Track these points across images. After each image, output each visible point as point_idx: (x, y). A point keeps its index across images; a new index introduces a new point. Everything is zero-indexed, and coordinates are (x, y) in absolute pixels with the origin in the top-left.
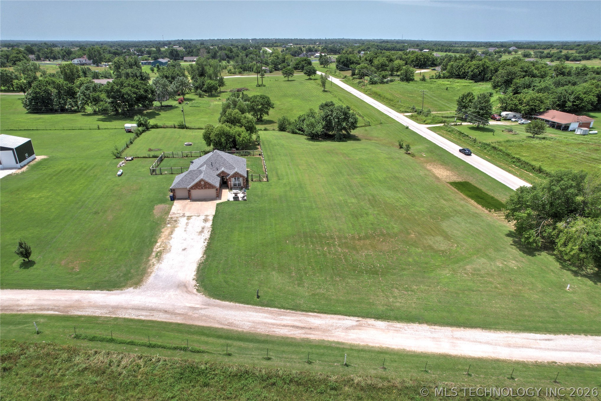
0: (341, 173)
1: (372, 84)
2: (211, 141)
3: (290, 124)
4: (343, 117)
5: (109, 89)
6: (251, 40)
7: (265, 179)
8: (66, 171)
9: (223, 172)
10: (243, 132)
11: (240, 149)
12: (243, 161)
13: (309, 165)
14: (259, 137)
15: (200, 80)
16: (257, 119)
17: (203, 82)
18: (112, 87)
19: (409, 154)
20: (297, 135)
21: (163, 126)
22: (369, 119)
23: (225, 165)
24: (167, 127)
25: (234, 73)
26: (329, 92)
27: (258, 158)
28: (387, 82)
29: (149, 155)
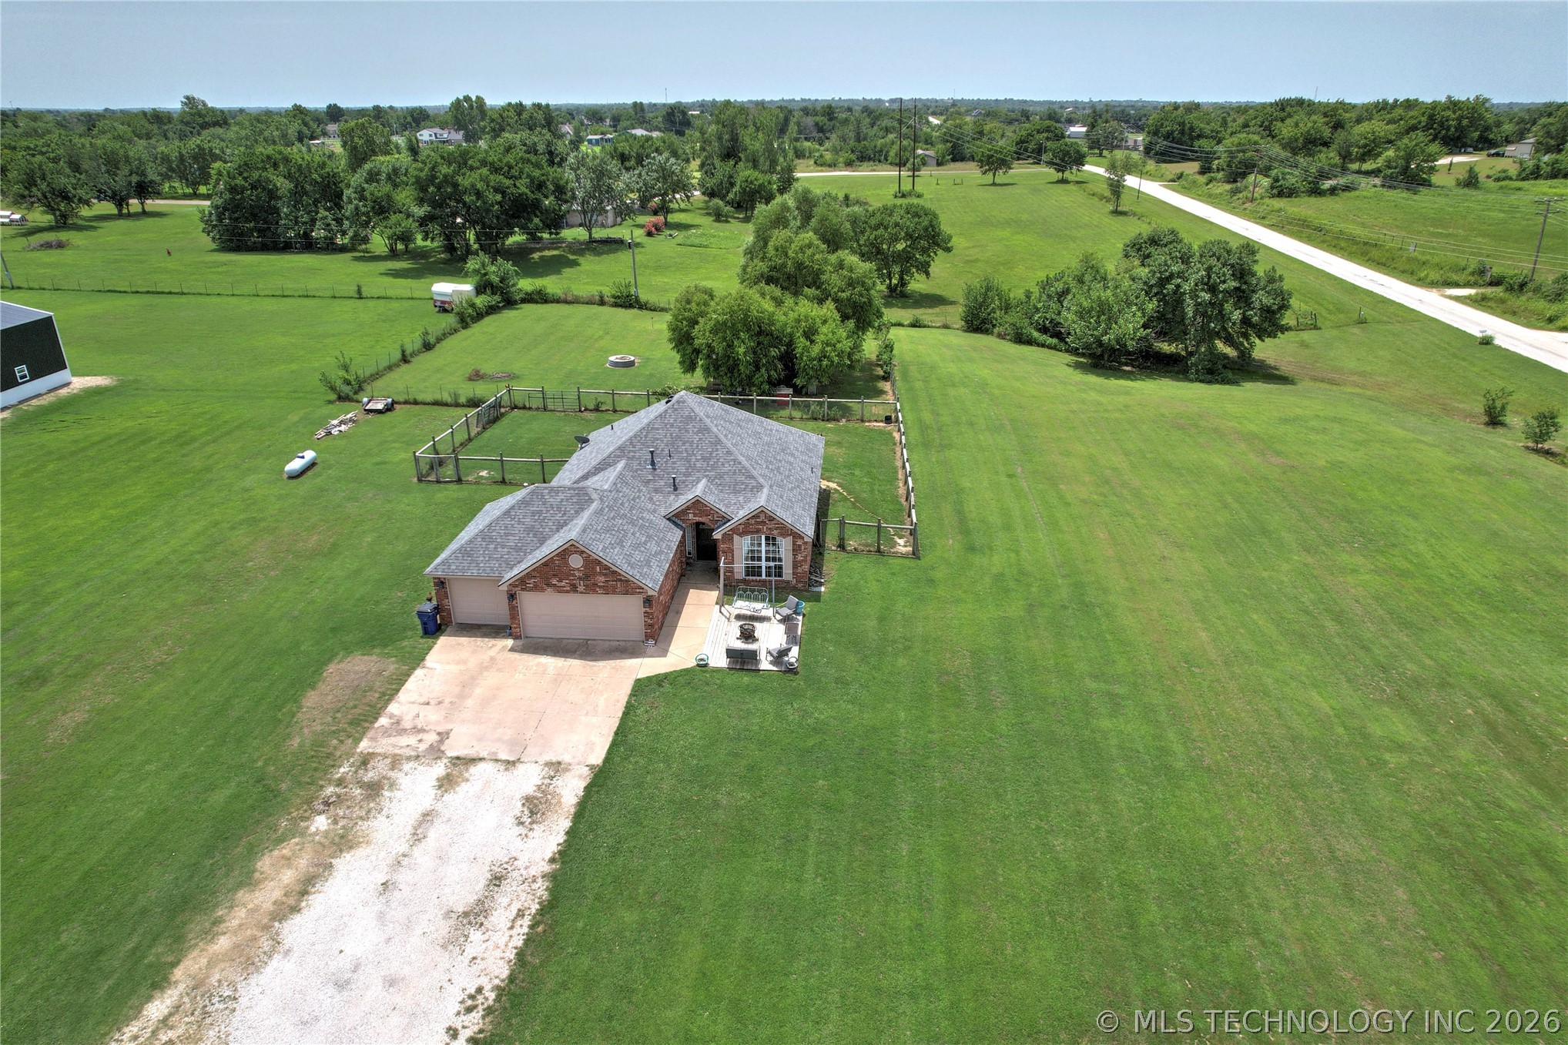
0: (1265, 532)
1: (1280, 195)
2: (697, 351)
3: (1007, 308)
4: (1234, 284)
5: (423, 175)
6: (887, 101)
7: (902, 546)
8: (121, 442)
9: (697, 504)
10: (825, 322)
11: (812, 388)
12: (809, 449)
13: (1107, 482)
14: (889, 347)
15: (723, 169)
16: (889, 287)
17: (731, 177)
18: (433, 169)
19: (1548, 453)
20: (1034, 348)
21: (563, 296)
22: (1306, 303)
23: (713, 467)
24: (576, 301)
25: (832, 165)
26: (1135, 214)
27: (881, 432)
28: (1333, 191)
29: (456, 396)
